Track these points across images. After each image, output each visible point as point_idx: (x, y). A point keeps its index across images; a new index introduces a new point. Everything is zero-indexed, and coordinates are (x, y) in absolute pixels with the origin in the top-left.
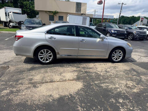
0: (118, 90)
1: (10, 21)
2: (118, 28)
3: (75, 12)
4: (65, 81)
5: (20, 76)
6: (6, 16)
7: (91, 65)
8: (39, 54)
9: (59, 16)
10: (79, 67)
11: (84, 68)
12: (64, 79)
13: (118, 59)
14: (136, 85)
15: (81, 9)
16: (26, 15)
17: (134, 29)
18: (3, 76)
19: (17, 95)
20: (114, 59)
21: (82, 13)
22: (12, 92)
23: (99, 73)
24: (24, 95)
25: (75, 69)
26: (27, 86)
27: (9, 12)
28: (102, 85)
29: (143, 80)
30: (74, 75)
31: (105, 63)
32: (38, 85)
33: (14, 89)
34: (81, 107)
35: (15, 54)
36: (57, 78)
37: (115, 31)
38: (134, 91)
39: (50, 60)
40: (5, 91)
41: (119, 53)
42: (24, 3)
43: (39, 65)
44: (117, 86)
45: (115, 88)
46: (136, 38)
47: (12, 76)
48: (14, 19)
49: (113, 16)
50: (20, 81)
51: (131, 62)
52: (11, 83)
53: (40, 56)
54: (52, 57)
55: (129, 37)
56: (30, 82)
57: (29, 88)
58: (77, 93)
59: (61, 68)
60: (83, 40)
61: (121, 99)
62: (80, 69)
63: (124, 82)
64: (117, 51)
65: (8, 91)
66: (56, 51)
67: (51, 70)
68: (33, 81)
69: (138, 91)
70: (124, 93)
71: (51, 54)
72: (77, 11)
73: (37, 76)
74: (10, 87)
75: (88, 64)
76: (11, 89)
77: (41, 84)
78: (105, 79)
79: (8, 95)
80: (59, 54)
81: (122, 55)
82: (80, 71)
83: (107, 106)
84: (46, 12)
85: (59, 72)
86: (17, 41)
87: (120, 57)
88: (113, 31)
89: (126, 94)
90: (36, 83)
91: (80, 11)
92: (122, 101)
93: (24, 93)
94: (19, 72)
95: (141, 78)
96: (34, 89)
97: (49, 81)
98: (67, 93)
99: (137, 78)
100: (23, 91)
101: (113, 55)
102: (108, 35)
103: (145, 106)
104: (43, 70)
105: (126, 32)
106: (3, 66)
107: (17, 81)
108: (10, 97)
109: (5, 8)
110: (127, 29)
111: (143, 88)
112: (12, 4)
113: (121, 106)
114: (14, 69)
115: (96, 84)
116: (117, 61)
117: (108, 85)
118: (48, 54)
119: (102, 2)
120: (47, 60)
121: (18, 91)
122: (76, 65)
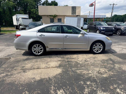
0: (90, 75)
1: (20, 25)
2: (107, 25)
3: (71, 14)
4: (49, 68)
5: (16, 64)
6: (17, 21)
7: (75, 56)
8: (33, 48)
9: (58, 19)
10: (64, 58)
11: (67, 58)
12: (48, 67)
13: (98, 51)
14: (107, 72)
15: (76, 12)
16: (31, 20)
17: (122, 25)
18: (4, 64)
19: (10, 77)
20: (95, 51)
21: (77, 14)
22: (7, 75)
23: (78, 62)
24: (15, 77)
25: (60, 59)
26: (19, 71)
27: (19, 18)
28: (78, 71)
29: (116, 67)
30: (57, 64)
31: (87, 55)
32: (27, 71)
33: (9, 74)
34: (54, 86)
35: (16, 49)
36: (43, 65)
37: (103, 28)
38: (104, 76)
39: (42, 52)
40: (2, 75)
41: (99, 46)
42: (32, 10)
43: (33, 57)
44: (90, 72)
45: (87, 74)
46: (124, 33)
47: (11, 65)
48: (22, 23)
49: (105, 16)
50: (15, 68)
51: (111, 53)
52: (8, 69)
53: (33, 49)
54: (43, 50)
55: (118, 33)
56: (22, 68)
57: (20, 72)
58: (55, 77)
59: (49, 58)
60: (66, 36)
61: (89, 82)
62: (64, 59)
63: (97, 69)
64: (97, 44)
65: (5, 75)
66: (46, 46)
67: (41, 60)
68: (24, 68)
69: (107, 76)
70: (94, 78)
71: (42, 48)
72: (72, 14)
73: (29, 65)
74: (6, 72)
75: (72, 55)
76: (7, 73)
77: (30, 70)
78: (82, 66)
79: (4, 77)
80: (48, 47)
81: (102, 47)
82: (64, 61)
83: (75, 87)
84: (48, 16)
85: (47, 62)
86: (16, 38)
87: (100, 49)
88: (102, 28)
89: (96, 78)
90: (26, 69)
91: (75, 13)
92: (90, 83)
93: (15, 76)
94: (17, 61)
95: (115, 66)
96: (23, 74)
97: (36, 68)
98: (47, 77)
99: (111, 66)
100: (15, 75)
101: (93, 47)
102: (98, 32)
103: (108, 88)
104: (34, 60)
105: (113, 29)
106: (7, 57)
107: (13, 67)
108: (4, 79)
109: (16, 15)
110: (115, 26)
111: (113, 73)
112: (23, 12)
113: (86, 87)
114: (14, 59)
115: (72, 70)
116: (98, 52)
117: (83, 71)
118: (40, 48)
119: (93, 4)
120: (39, 52)
121: (12, 75)
122: (62, 56)
